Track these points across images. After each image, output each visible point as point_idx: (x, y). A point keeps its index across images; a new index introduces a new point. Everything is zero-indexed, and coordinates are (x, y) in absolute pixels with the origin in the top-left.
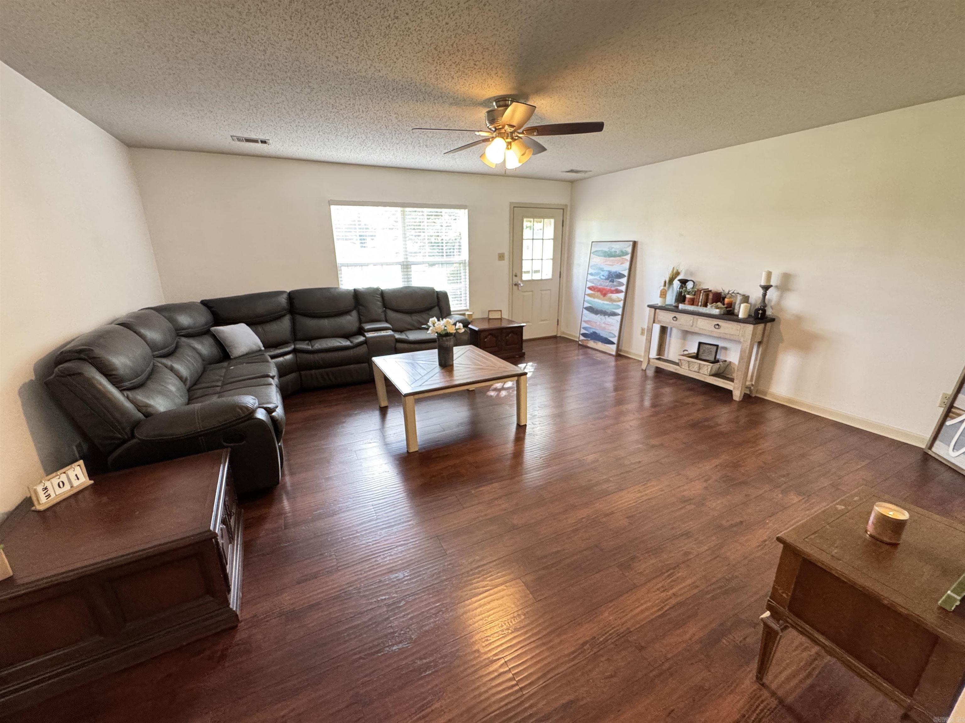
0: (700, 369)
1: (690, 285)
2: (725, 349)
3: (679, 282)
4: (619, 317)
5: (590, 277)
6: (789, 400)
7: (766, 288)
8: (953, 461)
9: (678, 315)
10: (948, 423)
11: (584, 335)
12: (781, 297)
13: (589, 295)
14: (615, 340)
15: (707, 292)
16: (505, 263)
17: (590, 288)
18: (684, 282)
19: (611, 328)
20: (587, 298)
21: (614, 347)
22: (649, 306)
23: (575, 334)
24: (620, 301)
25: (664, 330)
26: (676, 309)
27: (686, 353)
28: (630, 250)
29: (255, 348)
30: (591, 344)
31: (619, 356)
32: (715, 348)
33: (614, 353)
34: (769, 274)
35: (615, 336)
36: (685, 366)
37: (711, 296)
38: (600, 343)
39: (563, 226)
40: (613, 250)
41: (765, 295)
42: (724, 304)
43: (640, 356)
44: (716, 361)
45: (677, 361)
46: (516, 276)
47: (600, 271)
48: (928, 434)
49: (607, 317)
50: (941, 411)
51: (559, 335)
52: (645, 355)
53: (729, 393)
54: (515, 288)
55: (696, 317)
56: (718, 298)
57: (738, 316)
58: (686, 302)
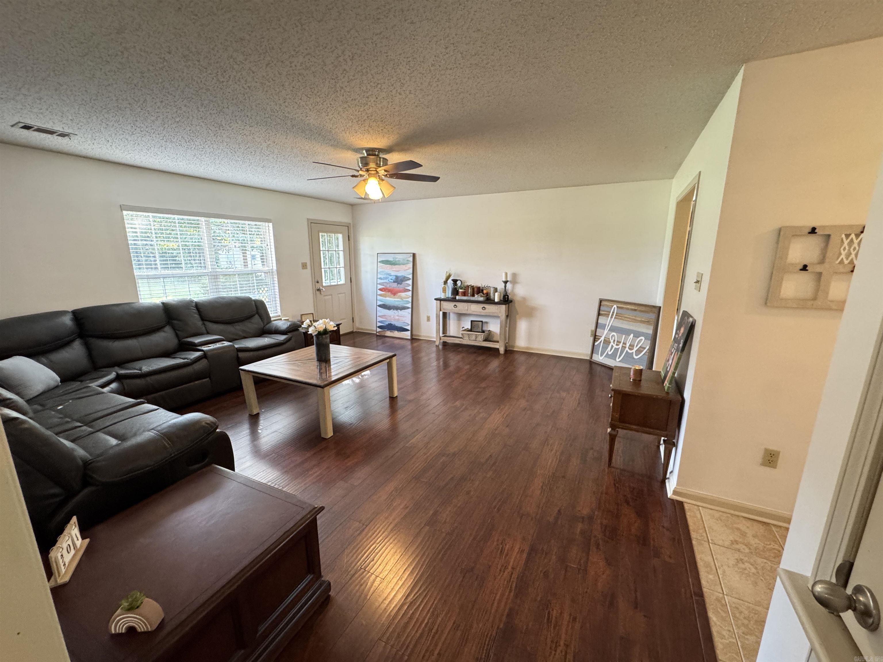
0: (476, 338)
1: (459, 283)
2: (487, 323)
3: (452, 282)
4: (410, 309)
5: (379, 281)
6: (527, 348)
7: (506, 282)
8: (601, 361)
9: (457, 304)
10: (596, 344)
11: (380, 327)
12: (513, 288)
13: (380, 295)
14: (409, 328)
15: (473, 287)
16: (308, 271)
17: (381, 290)
18: (455, 281)
19: (404, 319)
20: (379, 297)
21: (409, 333)
22: (436, 299)
23: (372, 327)
24: (408, 298)
25: (445, 314)
26: (453, 300)
27: (464, 329)
28: (411, 259)
29: (52, 384)
30: (388, 333)
31: (413, 339)
32: (481, 323)
33: (409, 338)
34: (506, 274)
35: (409, 325)
36: (466, 338)
37: (476, 290)
38: (396, 332)
39: (349, 240)
40: (397, 260)
41: (505, 287)
42: (484, 294)
43: (433, 337)
44: (483, 332)
45: (461, 336)
46: (318, 282)
47: (388, 276)
48: (589, 352)
49: (399, 311)
50: (592, 339)
51: (354, 331)
52: (437, 336)
53: (497, 350)
54: (318, 292)
55: (469, 304)
56: (479, 290)
57: (494, 300)
58: (460, 294)
